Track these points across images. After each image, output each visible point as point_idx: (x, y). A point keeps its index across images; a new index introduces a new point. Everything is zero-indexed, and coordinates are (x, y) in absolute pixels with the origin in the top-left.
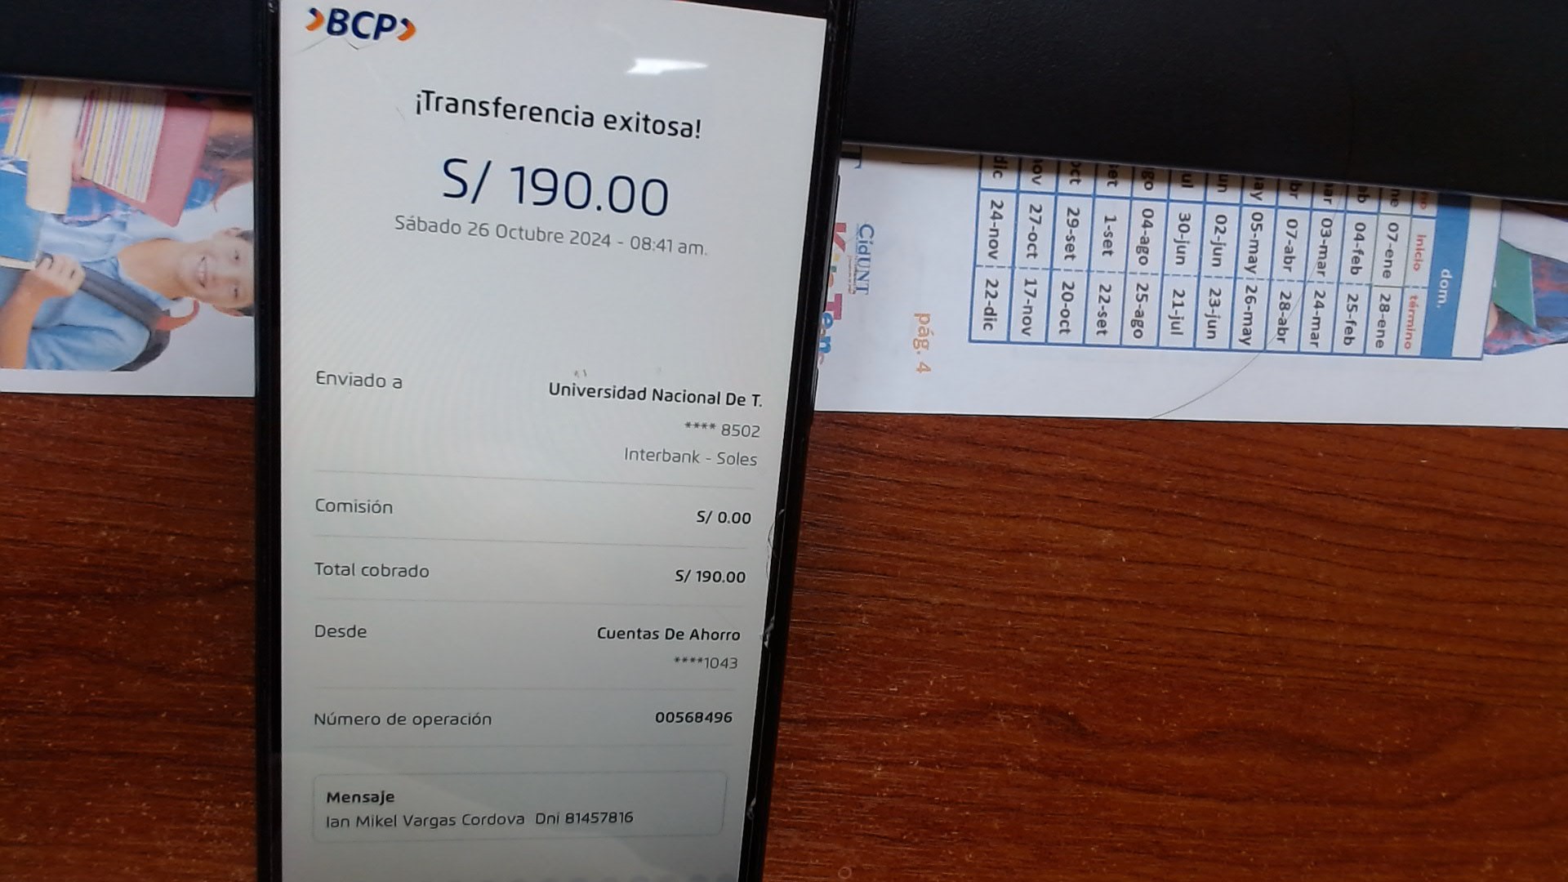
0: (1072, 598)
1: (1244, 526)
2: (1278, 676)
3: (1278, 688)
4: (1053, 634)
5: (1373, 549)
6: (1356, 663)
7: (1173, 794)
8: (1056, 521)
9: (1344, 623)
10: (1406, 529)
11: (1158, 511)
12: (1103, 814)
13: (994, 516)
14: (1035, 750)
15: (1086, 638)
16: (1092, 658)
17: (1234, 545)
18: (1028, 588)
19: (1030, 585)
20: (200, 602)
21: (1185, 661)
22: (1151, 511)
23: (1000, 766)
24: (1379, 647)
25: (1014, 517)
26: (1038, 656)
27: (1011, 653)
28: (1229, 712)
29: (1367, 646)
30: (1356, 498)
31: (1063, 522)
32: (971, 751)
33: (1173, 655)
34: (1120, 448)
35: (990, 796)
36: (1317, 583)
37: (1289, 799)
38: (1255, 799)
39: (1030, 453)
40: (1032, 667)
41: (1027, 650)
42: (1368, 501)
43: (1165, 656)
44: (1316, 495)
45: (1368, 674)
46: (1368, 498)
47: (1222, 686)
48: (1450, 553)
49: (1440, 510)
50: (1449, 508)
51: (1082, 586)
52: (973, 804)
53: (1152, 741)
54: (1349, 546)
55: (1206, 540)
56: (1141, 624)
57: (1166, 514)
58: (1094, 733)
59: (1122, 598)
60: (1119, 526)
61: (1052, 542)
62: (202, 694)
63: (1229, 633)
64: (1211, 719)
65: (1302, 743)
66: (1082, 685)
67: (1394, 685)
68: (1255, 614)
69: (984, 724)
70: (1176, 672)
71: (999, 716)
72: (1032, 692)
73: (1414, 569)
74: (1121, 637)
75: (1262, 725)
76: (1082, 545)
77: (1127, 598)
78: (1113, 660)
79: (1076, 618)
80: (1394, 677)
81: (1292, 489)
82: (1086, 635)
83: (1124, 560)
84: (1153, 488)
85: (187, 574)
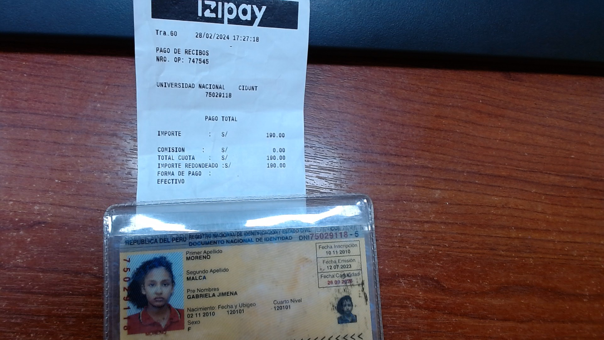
0: (427, 222)
1: (499, 186)
2: (531, 258)
3: (532, 264)
4: (420, 239)
5: (559, 196)
6: (565, 250)
7: (493, 320)
8: (414, 186)
9: (555, 231)
10: (572, 186)
11: (459, 181)
12: (460, 331)
13: (385, 185)
14: (421, 298)
15: (437, 241)
16: (441, 251)
17: (496, 196)
18: (406, 217)
19: (406, 216)
20: (21, 232)
21: (485, 251)
22: (456, 181)
23: (405, 307)
24: (575, 242)
25: (395, 185)
26: (415, 250)
27: (401, 249)
28: (511, 276)
29: (568, 242)
30: (547, 173)
31: (417, 187)
32: (390, 299)
33: (479, 249)
34: (436, 153)
35: (402, 323)
36: (538, 212)
37: (550, 320)
38: (533, 321)
39: (397, 156)
40: (413, 256)
41: (410, 248)
42: (552, 174)
43: (475, 249)
44: (528, 172)
45: (572, 256)
46: (553, 173)
47: (505, 263)
48: (595, 197)
49: (585, 178)
50: (588, 177)
51: (430, 216)
52: (395, 327)
53: (477, 292)
54: (549, 195)
55: (483, 194)
56: (462, 234)
57: (463, 182)
58: (448, 288)
59: (450, 221)
60: (442, 188)
61: (413, 196)
62: (19, 277)
63: (503, 237)
64: (503, 280)
65: (549, 291)
66: (439, 264)
67: (586, 260)
68: (513, 228)
69: (394, 285)
70: (482, 257)
71: (401, 281)
72: (415, 269)
73: (580, 205)
74: (453, 240)
75: (528, 282)
76: (427, 197)
77: (452, 221)
78: (451, 252)
79: (430, 232)
80: (584, 256)
81: (517, 170)
82: (436, 239)
83: (447, 203)
84: (454, 170)
85: (17, 219)
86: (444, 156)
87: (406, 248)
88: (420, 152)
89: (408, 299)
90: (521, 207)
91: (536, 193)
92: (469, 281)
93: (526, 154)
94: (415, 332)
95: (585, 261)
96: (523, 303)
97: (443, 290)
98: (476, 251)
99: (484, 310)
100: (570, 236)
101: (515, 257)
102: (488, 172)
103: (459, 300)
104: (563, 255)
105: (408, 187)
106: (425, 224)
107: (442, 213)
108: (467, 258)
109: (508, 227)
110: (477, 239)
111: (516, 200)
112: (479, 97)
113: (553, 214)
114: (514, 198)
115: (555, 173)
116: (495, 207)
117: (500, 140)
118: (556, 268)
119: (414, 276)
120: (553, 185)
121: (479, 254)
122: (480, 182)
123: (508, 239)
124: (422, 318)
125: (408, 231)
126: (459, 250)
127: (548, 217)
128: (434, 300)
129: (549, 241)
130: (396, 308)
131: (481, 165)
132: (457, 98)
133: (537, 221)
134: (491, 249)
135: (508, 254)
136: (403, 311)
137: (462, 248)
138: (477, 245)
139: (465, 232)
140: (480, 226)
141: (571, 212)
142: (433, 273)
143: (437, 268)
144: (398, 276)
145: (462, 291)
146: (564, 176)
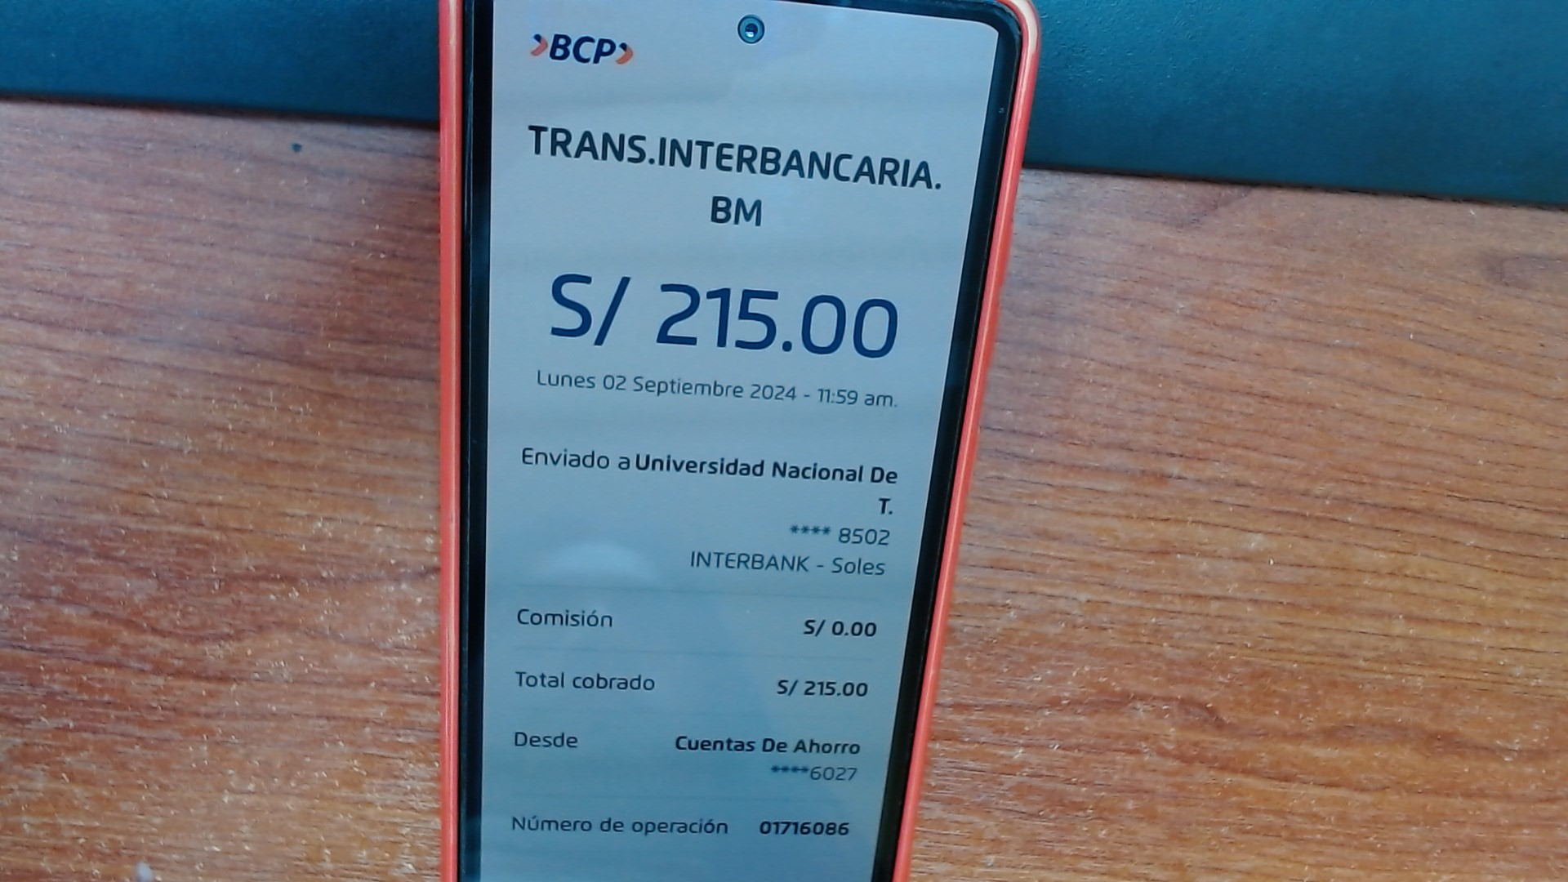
86: (1293, 462)
87: (1162, 646)
88: (1239, 451)
89: (1146, 738)
90: (1431, 576)
91: (1476, 547)
92: (1277, 712)
93: (1481, 462)
94: (1145, 796)
95: (1534, 687)
96: (1375, 757)
97: (1220, 726)
98: (1307, 658)
99: (1294, 765)
100: (1519, 637)
101: (1384, 673)
102: (1380, 500)
103: (1247, 746)
104: (1492, 673)
105: (1194, 524)
106: (1212, 601)
107: (1255, 581)
108: (1284, 671)
109: (1390, 616)
110: (1317, 635)
111: (1425, 560)
112: (1411, 325)
113: (1499, 593)
114: (1422, 555)
115: (1534, 506)
116: (1374, 572)
117: (1431, 429)
118: (1468, 697)
119: (1168, 699)
120: (1519, 532)
121: (1313, 664)
122: (1355, 520)
123: (1382, 637)
124: (1167, 774)
125: (1172, 615)
126: (1273, 655)
127: (1484, 597)
128: (1196, 744)
129: (1470, 646)
130: (1120, 753)
131: (1371, 484)
132: (1356, 328)
133: (1458, 606)
134: (1342, 656)
135: (1375, 666)
136: (1132, 759)
137: (1281, 651)
138: (1313, 648)
139: (1294, 621)
140: (1331, 610)
141: (1540, 590)
142: (1207, 696)
143: (1217, 686)
144: (1134, 698)
145: (1258, 730)
146: (1551, 513)
